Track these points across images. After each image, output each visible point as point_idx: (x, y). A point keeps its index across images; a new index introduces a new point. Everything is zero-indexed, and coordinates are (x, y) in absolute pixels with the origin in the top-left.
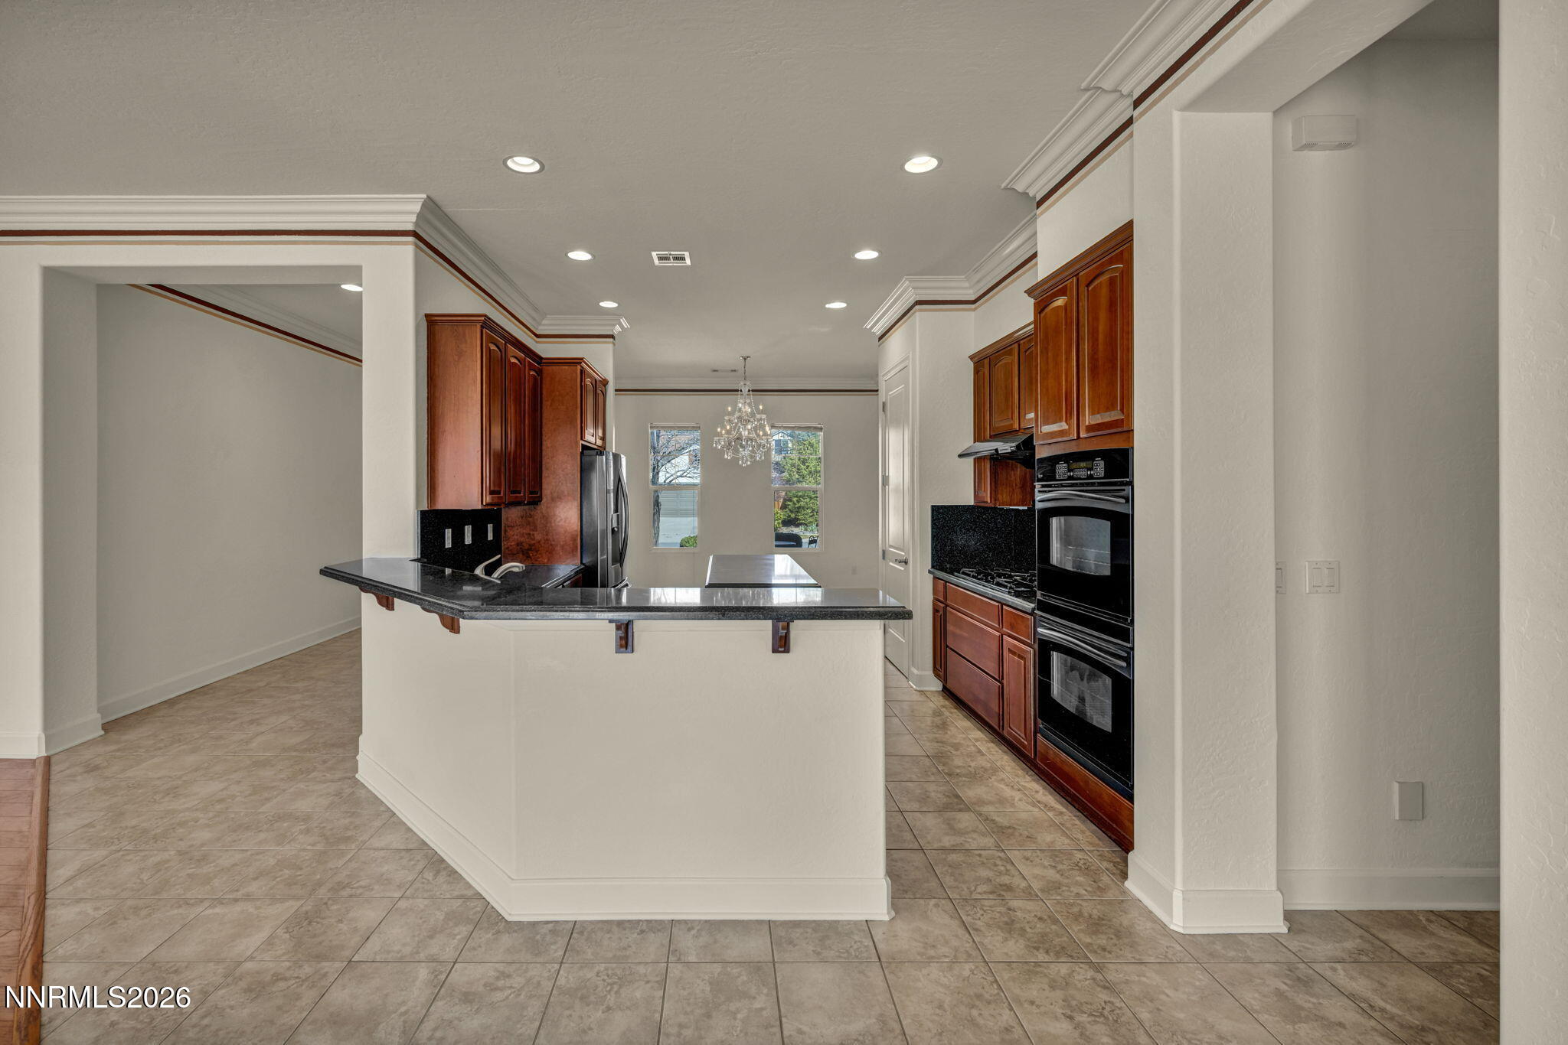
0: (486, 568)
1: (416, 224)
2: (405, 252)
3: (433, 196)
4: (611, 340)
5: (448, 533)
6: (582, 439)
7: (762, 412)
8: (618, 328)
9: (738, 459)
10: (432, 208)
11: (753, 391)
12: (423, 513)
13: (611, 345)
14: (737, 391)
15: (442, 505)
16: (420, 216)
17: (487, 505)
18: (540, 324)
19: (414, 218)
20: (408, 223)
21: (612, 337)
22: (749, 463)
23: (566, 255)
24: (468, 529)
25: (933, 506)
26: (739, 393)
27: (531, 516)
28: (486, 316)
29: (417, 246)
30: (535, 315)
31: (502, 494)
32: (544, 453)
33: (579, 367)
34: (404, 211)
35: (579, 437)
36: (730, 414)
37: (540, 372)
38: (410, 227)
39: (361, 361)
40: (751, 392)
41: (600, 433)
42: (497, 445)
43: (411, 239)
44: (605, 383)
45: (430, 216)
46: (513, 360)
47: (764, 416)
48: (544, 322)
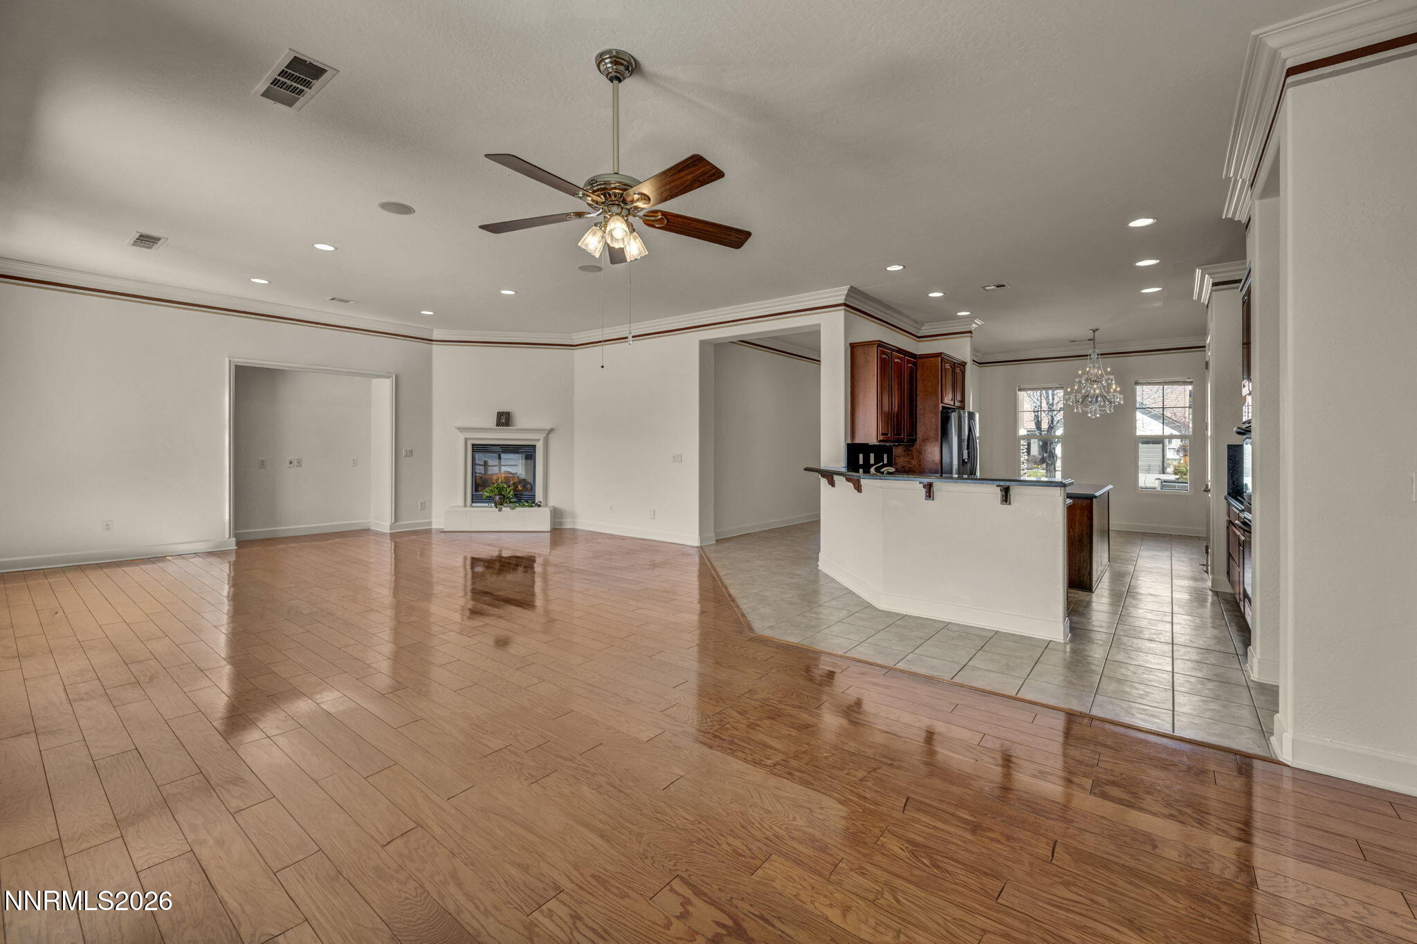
0: (876, 468)
1: (846, 299)
2: (840, 314)
3: (854, 285)
4: (969, 334)
5: (861, 456)
6: (942, 402)
7: (1110, 373)
8: (974, 325)
9: (1087, 412)
10: (853, 291)
11: (1101, 354)
12: (849, 445)
13: (969, 338)
14: (1087, 356)
15: (858, 441)
16: (847, 295)
17: (880, 441)
18: (920, 330)
19: (844, 297)
20: (841, 300)
21: (970, 332)
22: (1098, 415)
23: (927, 295)
24: (872, 456)
25: (1228, 445)
26: (1089, 357)
27: (910, 451)
28: (880, 341)
29: (845, 310)
30: (916, 325)
31: (889, 435)
32: (918, 412)
33: (940, 358)
34: (839, 295)
35: (940, 401)
36: (1080, 376)
37: (915, 364)
38: (842, 301)
39: (820, 361)
40: (1100, 356)
41: (959, 398)
42: (886, 408)
43: (843, 307)
44: (963, 364)
45: (852, 294)
46: (896, 360)
47: (1112, 377)
48: (923, 328)
